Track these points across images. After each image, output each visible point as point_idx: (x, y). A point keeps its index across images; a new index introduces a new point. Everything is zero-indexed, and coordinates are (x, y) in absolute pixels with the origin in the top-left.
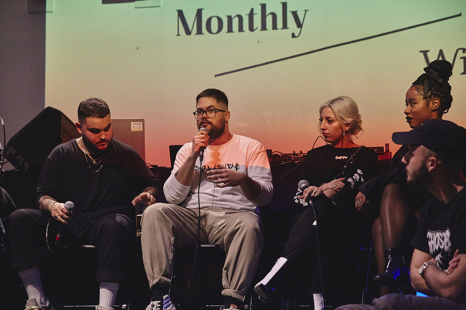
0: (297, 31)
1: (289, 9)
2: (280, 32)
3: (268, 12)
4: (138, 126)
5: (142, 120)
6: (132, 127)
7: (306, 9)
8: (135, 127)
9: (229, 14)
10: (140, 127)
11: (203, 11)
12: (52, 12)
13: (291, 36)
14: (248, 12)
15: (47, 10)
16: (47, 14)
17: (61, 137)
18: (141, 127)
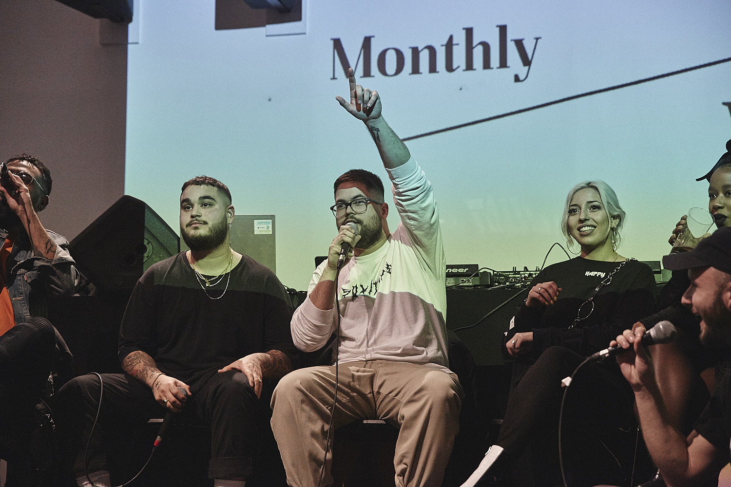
0: (522, 71)
1: (511, 36)
2: (495, 71)
3: (475, 42)
4: (265, 227)
5: (272, 217)
6: (256, 229)
7: (538, 36)
8: (261, 228)
9: (414, 45)
10: (268, 228)
11: (373, 40)
12: (137, 43)
13: (513, 78)
14: (445, 42)
15: (130, 40)
16: (130, 47)
17: (145, 244)
18: (271, 229)
